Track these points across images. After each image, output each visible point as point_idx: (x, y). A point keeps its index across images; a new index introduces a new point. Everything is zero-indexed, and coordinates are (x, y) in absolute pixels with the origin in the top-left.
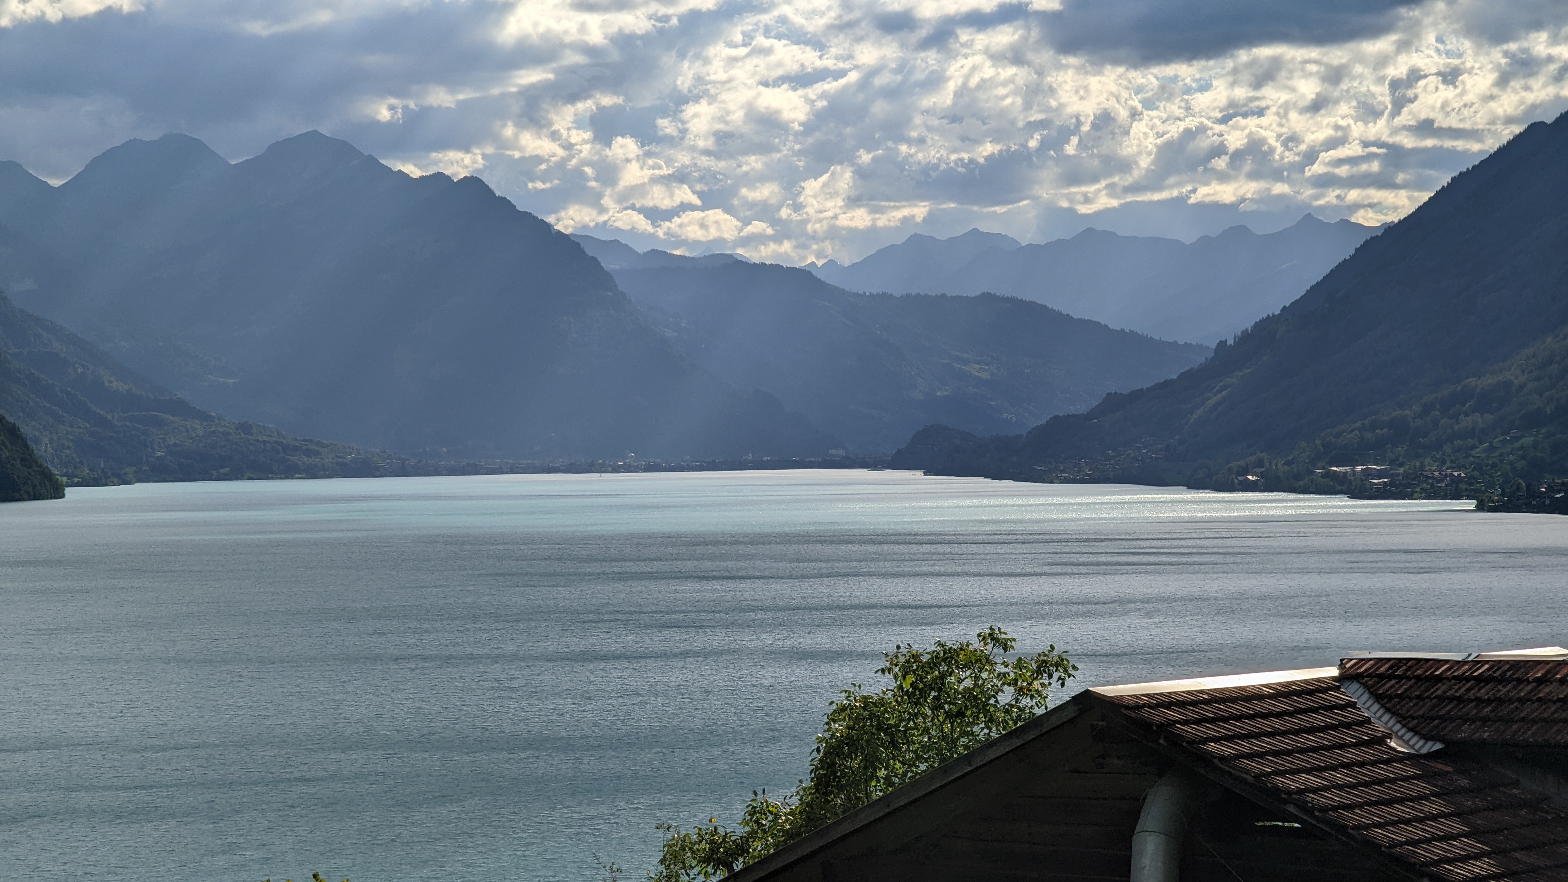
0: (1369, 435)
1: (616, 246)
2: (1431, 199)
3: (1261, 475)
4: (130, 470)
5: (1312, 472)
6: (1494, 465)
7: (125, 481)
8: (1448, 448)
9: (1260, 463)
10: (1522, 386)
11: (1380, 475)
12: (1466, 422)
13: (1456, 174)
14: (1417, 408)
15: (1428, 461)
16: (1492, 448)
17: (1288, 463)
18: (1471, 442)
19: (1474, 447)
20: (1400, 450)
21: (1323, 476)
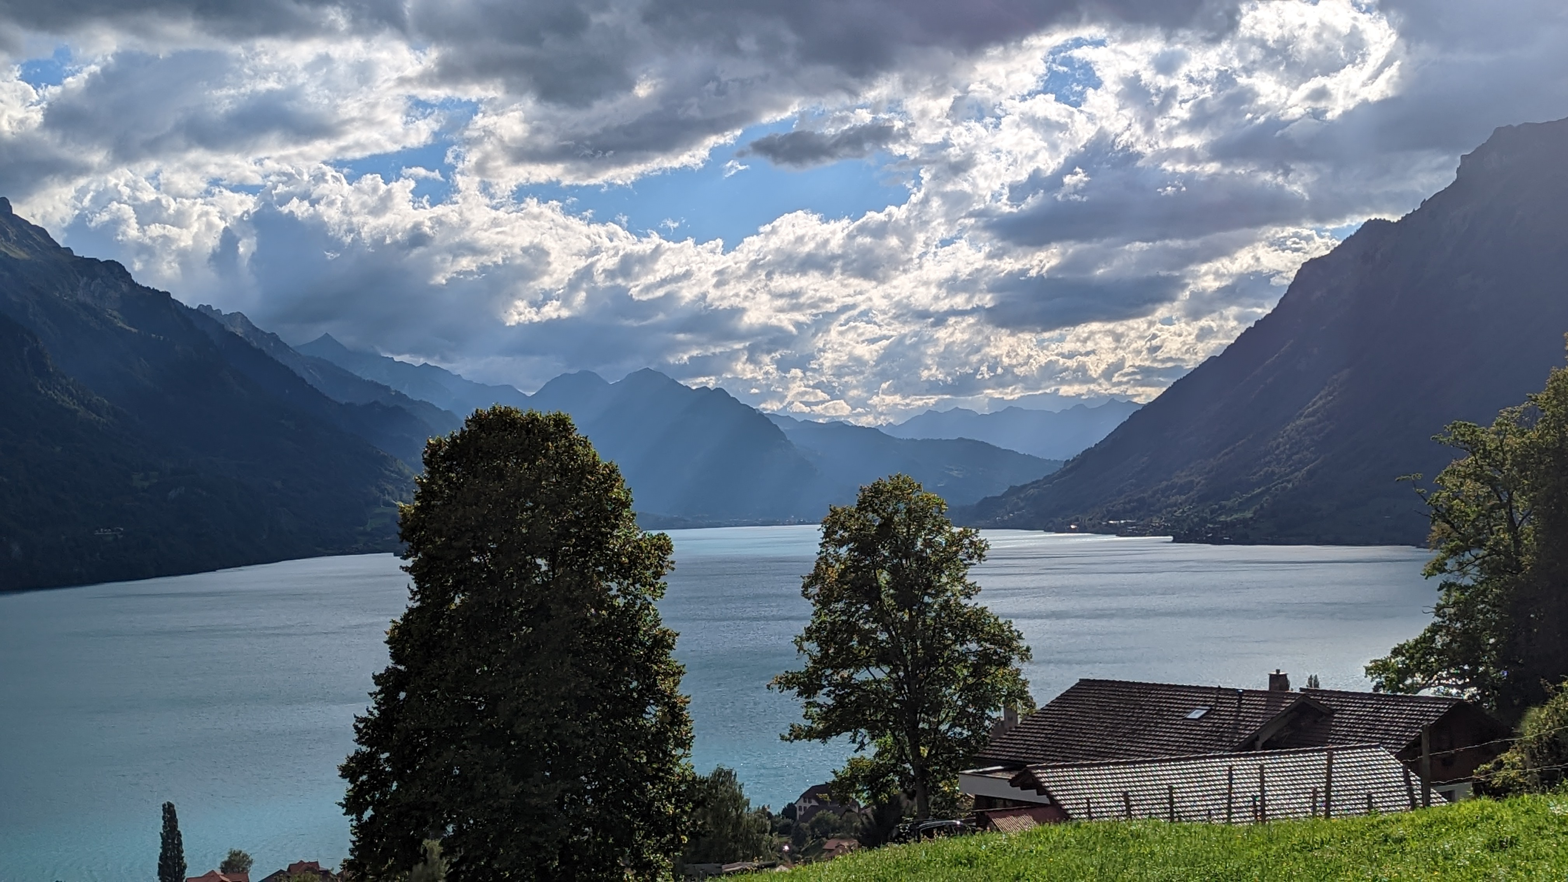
0: (1127, 506)
1: (788, 419)
3: (1078, 525)
6: (1184, 521)
8: (1164, 512)
9: (1077, 520)
10: (1198, 483)
11: (1132, 525)
12: (1173, 500)
14: (1150, 492)
15: (1155, 518)
16: (1184, 512)
17: (1090, 519)
18: (1175, 508)
19: (1176, 511)
20: (1141, 513)
21: (1106, 525)
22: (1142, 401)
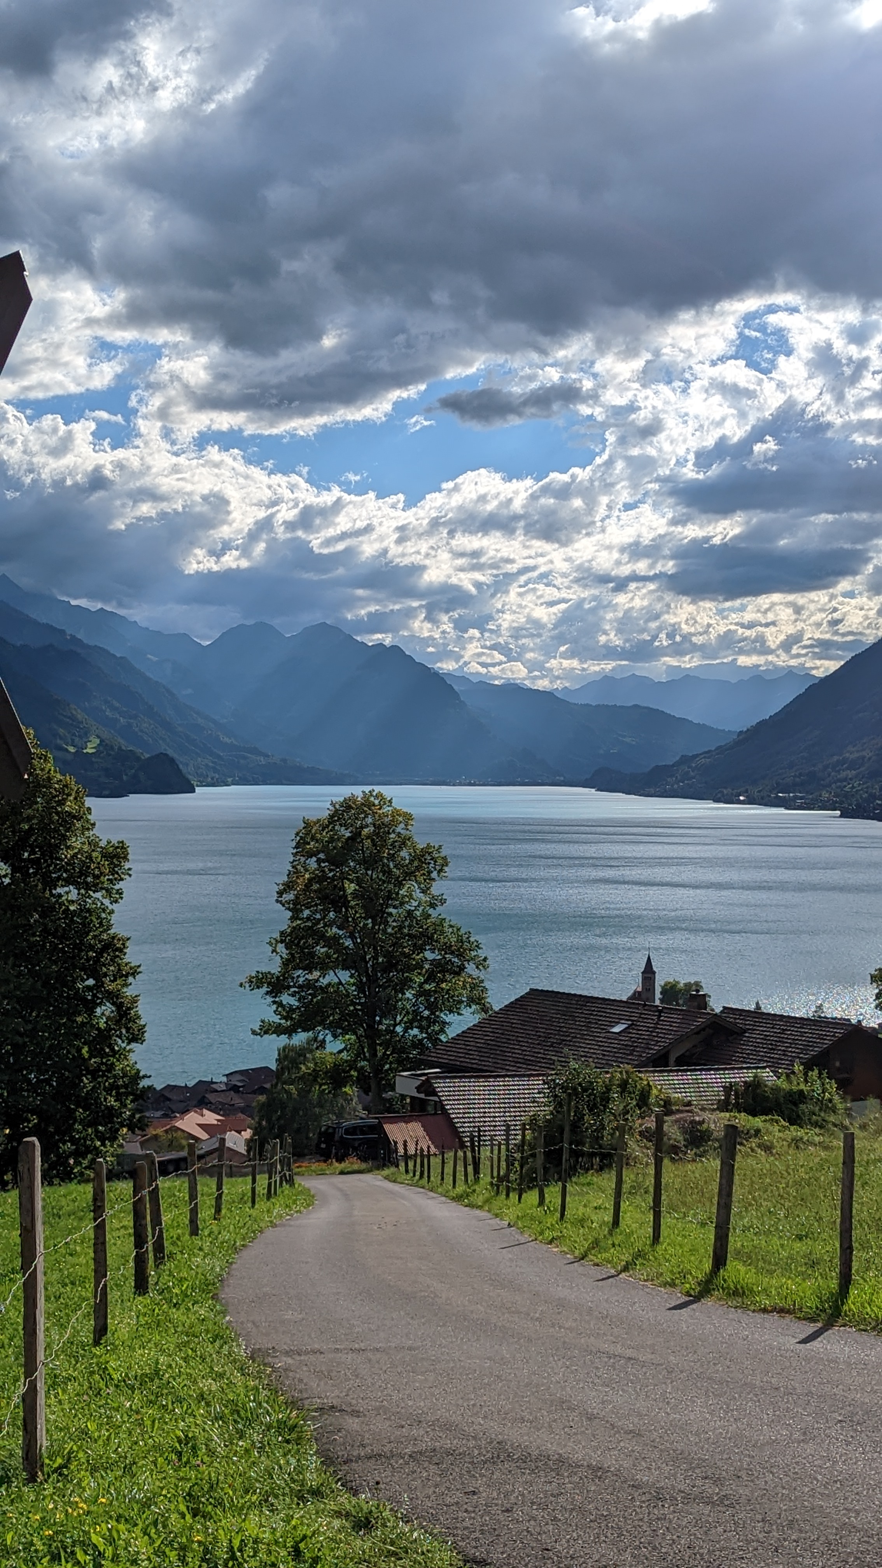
0: (797, 779)
1: (464, 679)
2: (842, 667)
3: (746, 797)
4: (230, 780)
5: (770, 796)
6: (853, 796)
7: (227, 785)
8: (834, 786)
9: (747, 791)
10: (870, 759)
11: (801, 798)
12: (843, 774)
13: (854, 655)
14: (820, 767)
15: (823, 792)
16: (853, 787)
17: (760, 791)
18: (845, 783)
19: (845, 786)
20: (811, 787)
21: (775, 798)
22: (820, 673)
